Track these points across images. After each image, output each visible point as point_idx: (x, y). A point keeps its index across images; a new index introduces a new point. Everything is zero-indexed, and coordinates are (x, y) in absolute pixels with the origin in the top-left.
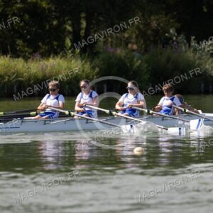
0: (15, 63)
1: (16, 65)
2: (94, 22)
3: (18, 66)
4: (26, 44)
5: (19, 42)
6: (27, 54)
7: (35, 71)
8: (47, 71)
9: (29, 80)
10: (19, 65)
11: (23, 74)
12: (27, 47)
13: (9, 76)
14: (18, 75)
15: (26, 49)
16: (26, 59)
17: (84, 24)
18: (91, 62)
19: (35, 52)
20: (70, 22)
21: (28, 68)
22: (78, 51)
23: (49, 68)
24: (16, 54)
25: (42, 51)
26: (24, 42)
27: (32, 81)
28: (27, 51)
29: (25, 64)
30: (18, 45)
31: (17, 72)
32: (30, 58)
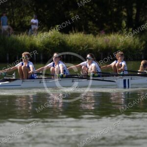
0: (87, 37)
1: (88, 39)
2: (142, 9)
3: (89, 40)
4: (95, 24)
5: (90, 23)
6: (96, 31)
7: (101, 43)
8: (109, 43)
9: (97, 49)
10: (90, 38)
11: (93, 45)
12: (96, 26)
13: (83, 46)
14: (90, 45)
15: (95, 28)
16: (95, 35)
17: (135, 11)
18: (140, 37)
19: (101, 30)
20: (125, 9)
21: (96, 41)
22: (131, 29)
23: (111, 41)
24: (88, 32)
25: (106, 29)
26: (93, 23)
27: (99, 50)
28: (95, 29)
29: (94, 38)
30: (89, 25)
31: (89, 43)
32: (97, 34)
